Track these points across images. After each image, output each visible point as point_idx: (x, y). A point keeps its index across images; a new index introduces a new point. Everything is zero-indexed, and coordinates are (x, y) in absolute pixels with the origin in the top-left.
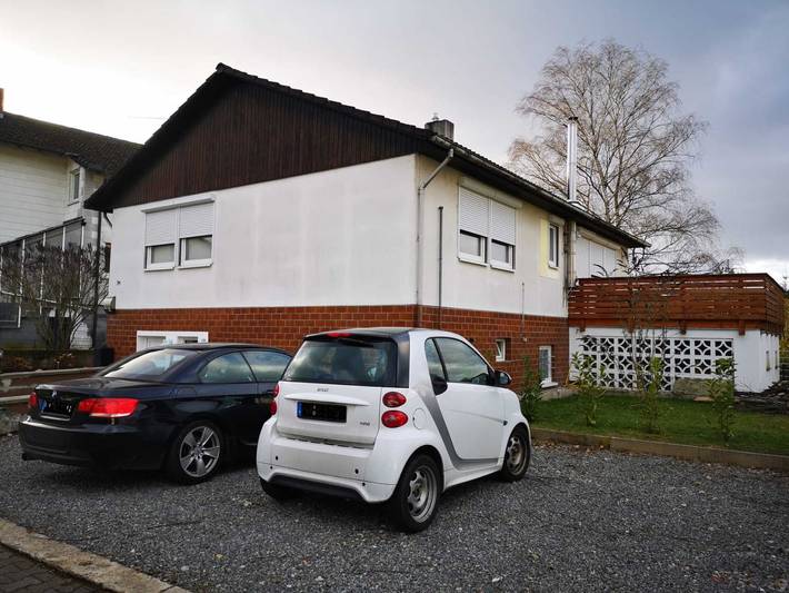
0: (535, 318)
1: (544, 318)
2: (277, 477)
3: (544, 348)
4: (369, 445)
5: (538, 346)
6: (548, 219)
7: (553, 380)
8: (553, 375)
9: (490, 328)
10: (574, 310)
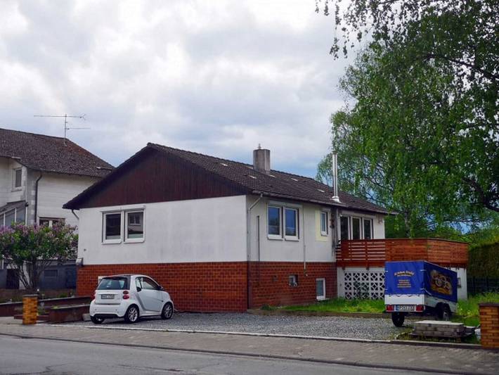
0: (313, 263)
1: (319, 263)
2: (96, 315)
3: (321, 279)
4: (119, 304)
5: (315, 278)
6: (321, 210)
7: (326, 297)
8: (326, 294)
9: (286, 270)
10: (339, 258)
